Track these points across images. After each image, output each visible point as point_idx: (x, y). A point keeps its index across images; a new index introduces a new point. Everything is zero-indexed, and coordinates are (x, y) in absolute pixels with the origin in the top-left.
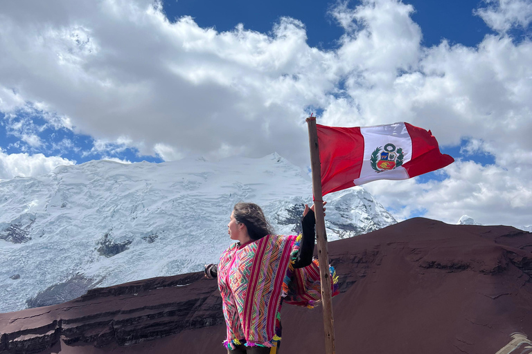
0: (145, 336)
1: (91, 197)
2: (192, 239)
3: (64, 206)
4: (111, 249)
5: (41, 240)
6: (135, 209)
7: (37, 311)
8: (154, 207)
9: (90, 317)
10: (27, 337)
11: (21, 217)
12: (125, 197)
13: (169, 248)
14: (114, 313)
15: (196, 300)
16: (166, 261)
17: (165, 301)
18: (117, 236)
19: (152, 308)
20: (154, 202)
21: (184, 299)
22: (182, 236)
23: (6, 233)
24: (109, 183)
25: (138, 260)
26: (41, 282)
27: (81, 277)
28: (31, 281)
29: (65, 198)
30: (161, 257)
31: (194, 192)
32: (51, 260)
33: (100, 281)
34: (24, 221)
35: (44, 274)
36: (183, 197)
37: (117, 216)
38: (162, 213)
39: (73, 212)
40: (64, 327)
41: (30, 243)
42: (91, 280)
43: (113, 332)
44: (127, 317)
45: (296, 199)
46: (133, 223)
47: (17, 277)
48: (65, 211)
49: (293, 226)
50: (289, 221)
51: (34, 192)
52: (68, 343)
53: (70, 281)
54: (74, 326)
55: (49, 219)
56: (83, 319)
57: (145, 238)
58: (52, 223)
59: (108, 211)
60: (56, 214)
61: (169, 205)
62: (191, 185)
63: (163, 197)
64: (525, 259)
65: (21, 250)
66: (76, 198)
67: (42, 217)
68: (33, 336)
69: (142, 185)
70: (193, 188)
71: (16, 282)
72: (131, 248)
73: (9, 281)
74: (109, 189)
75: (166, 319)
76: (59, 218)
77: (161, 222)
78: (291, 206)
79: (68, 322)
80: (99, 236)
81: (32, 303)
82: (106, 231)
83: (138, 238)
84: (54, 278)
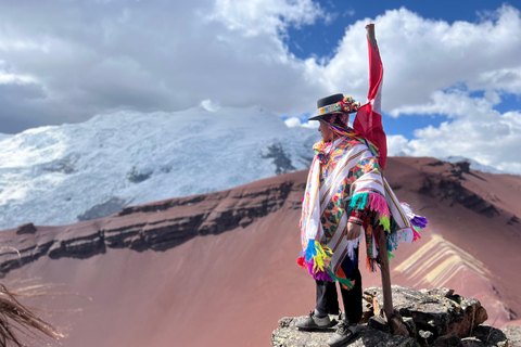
0: (166, 240)
1: (121, 139)
2: (199, 170)
3: (101, 146)
4: (138, 178)
5: (86, 172)
6: (154, 148)
7: (85, 223)
8: (169, 146)
9: (125, 228)
10: (79, 243)
11: (70, 155)
12: (147, 139)
13: (181, 177)
14: (143, 225)
15: (202, 215)
16: (179, 186)
17: (180, 216)
18: (141, 168)
19: (171, 220)
20: (168, 142)
21: (194, 214)
22: (190, 168)
23: (59, 167)
24: (134, 129)
25: (159, 186)
26: (87, 203)
27: (116, 199)
28: (79, 202)
29: (101, 140)
30: (176, 183)
31: (199, 135)
32: (94, 187)
33: (131, 202)
34: (73, 157)
35: (89, 197)
36: (189, 139)
37: (141, 153)
38: (175, 151)
39: (109, 150)
40: (107, 235)
41: (78, 174)
42: (124, 201)
43: (143, 238)
44: (152, 227)
45: (275, 140)
46: (154, 159)
47: (69, 199)
48: (102, 150)
49: (272, 159)
50: (269, 156)
51: (78, 135)
52: (110, 246)
53: (108, 202)
54: (114, 234)
55: (91, 156)
56: (121, 229)
57: (162, 170)
58: (93, 159)
59: (134, 150)
60: (95, 152)
61: (180, 145)
62: (197, 130)
63: (175, 139)
64: (442, 181)
65: (71, 179)
66: (110, 140)
67: (85, 154)
68: (83, 242)
69: (159, 130)
70: (198, 132)
71: (69, 203)
72: (153, 177)
73: (63, 202)
74: (134, 133)
75: (181, 229)
76: (99, 155)
77: (174, 157)
78: (271, 144)
79: (110, 231)
80: (129, 168)
81: (81, 218)
82: (133, 164)
83: (158, 169)
84: (97, 200)
